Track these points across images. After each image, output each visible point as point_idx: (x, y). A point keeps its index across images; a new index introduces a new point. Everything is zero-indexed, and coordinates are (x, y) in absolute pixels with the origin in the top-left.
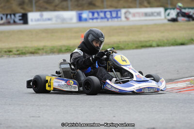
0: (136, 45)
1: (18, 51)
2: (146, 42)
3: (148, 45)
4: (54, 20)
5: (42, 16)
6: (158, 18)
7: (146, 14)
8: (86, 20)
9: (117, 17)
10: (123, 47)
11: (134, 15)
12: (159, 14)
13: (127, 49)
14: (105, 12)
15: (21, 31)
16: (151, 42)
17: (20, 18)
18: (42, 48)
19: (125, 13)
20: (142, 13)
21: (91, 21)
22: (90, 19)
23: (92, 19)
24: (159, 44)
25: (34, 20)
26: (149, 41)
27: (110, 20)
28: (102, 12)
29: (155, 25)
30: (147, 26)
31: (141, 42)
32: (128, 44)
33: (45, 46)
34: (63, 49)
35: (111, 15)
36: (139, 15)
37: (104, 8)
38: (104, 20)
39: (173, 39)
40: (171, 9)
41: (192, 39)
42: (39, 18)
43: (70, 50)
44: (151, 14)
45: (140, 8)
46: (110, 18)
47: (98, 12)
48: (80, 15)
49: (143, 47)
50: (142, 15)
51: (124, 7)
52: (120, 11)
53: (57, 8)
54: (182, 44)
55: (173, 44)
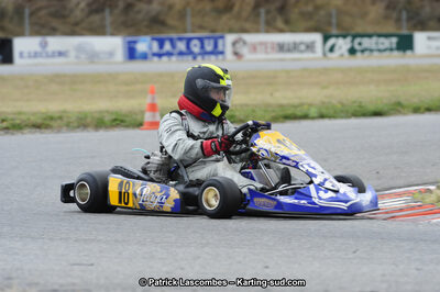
0: (273, 114)
2: (295, 107)
3: (299, 114)
4: (72, 54)
6: (309, 55)
7: (281, 48)
8: (144, 57)
9: (216, 52)
10: (241, 117)
11: (254, 48)
12: (310, 47)
14: (189, 40)
15: (1, 78)
16: (306, 107)
18: (58, 115)
19: (234, 44)
20: (273, 43)
21: (156, 59)
22: (154, 55)
23: (160, 55)
24: (324, 111)
25: (25, 54)
26: (301, 105)
27: (199, 58)
28: (180, 39)
29: (305, 70)
30: (288, 72)
31: (281, 106)
32: (254, 111)
33: (65, 112)
34: (108, 118)
35: (202, 47)
36: (266, 48)
37: (186, 32)
38: (185, 58)
39: (354, 102)
40: (337, 36)
41: (399, 104)
42: (38, 49)
43: (122, 121)
44: (292, 46)
45: (267, 32)
46: (200, 54)
47: (171, 40)
48: (132, 45)
49: (287, 118)
50: (273, 48)
51: (231, 31)
52: (222, 37)
53: (77, 29)
54: (377, 114)
55: (356, 114)
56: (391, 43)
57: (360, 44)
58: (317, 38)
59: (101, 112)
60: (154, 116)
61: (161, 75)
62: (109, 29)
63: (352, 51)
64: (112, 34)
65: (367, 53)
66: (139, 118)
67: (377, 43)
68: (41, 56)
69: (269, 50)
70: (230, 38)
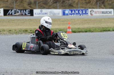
0: (101, 30)
1: (31, 31)
2: (107, 28)
4: (49, 14)
7: (103, 13)
8: (67, 15)
9: (86, 13)
10: (92, 31)
11: (96, 13)
12: (110, 12)
13: (95, 32)
14: (79, 10)
15: (30, 20)
16: (109, 28)
17: (29, 12)
19: (90, 11)
20: (101, 11)
21: (70, 15)
23: (71, 14)
25: (37, 14)
27: (81, 15)
28: (77, 10)
29: (109, 18)
30: (105, 19)
31: (103, 28)
32: (96, 29)
35: (82, 12)
36: (99, 13)
37: (78, 8)
38: (78, 15)
42: (40, 12)
45: (99, 8)
46: (82, 14)
47: (74, 10)
48: (64, 11)
49: (104, 31)
50: (101, 13)
51: (90, 8)
52: (88, 10)
53: (50, 7)
58: (112, 10)
59: (56, 29)
60: (70, 30)
61: (71, 19)
62: (58, 7)
64: (59, 9)
66: (66, 30)
68: (41, 14)
69: (100, 13)
70: (90, 10)
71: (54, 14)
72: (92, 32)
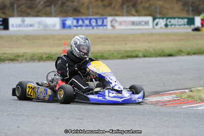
0: (122, 55)
2: (132, 52)
3: (134, 55)
4: (36, 26)
5: (23, 21)
6: (146, 27)
7: (133, 23)
8: (70, 27)
9: (103, 25)
10: (107, 56)
11: (121, 24)
12: (147, 23)
13: (111, 59)
14: (90, 20)
16: (137, 52)
17: (1, 23)
18: (21, 54)
19: (111, 21)
20: (129, 22)
21: (75, 28)
22: (75, 26)
23: (77, 26)
24: (146, 54)
25: (15, 25)
26: (136, 51)
27: (95, 28)
28: (87, 19)
29: (142, 34)
31: (126, 51)
32: (113, 54)
33: (25, 53)
34: (44, 57)
35: (97, 23)
36: (126, 23)
37: (89, 15)
38: (89, 28)
39: (160, 50)
40: (159, 18)
41: (181, 51)
43: (51, 58)
44: (138, 23)
45: (127, 16)
46: (95, 26)
47: (82, 20)
48: (64, 22)
49: (128, 57)
51: (111, 15)
53: (39, 14)
54: (170, 55)
55: (160, 55)
56: (184, 22)
57: (170, 22)
58: (150, 19)
62: (53, 14)
63: (166, 25)
64: (55, 16)
65: (173, 26)
67: (178, 22)
68: (22, 26)
69: (128, 24)
70: (110, 19)
71: (46, 26)
72: (107, 58)
